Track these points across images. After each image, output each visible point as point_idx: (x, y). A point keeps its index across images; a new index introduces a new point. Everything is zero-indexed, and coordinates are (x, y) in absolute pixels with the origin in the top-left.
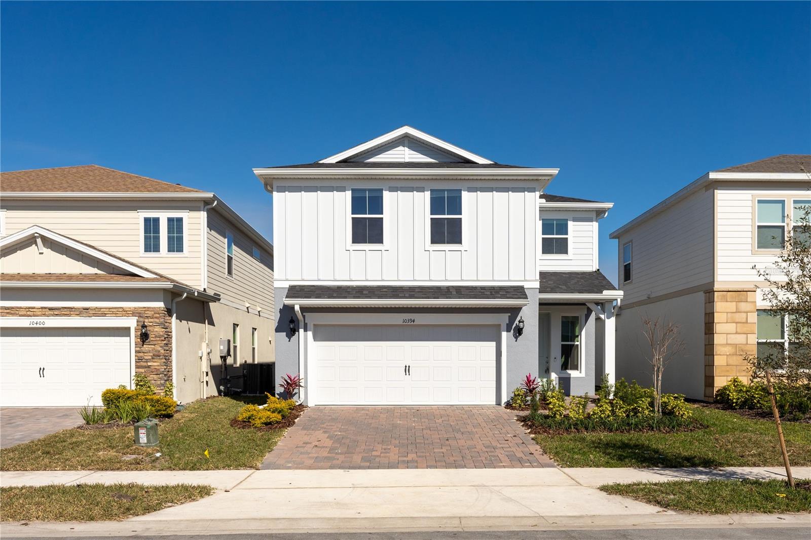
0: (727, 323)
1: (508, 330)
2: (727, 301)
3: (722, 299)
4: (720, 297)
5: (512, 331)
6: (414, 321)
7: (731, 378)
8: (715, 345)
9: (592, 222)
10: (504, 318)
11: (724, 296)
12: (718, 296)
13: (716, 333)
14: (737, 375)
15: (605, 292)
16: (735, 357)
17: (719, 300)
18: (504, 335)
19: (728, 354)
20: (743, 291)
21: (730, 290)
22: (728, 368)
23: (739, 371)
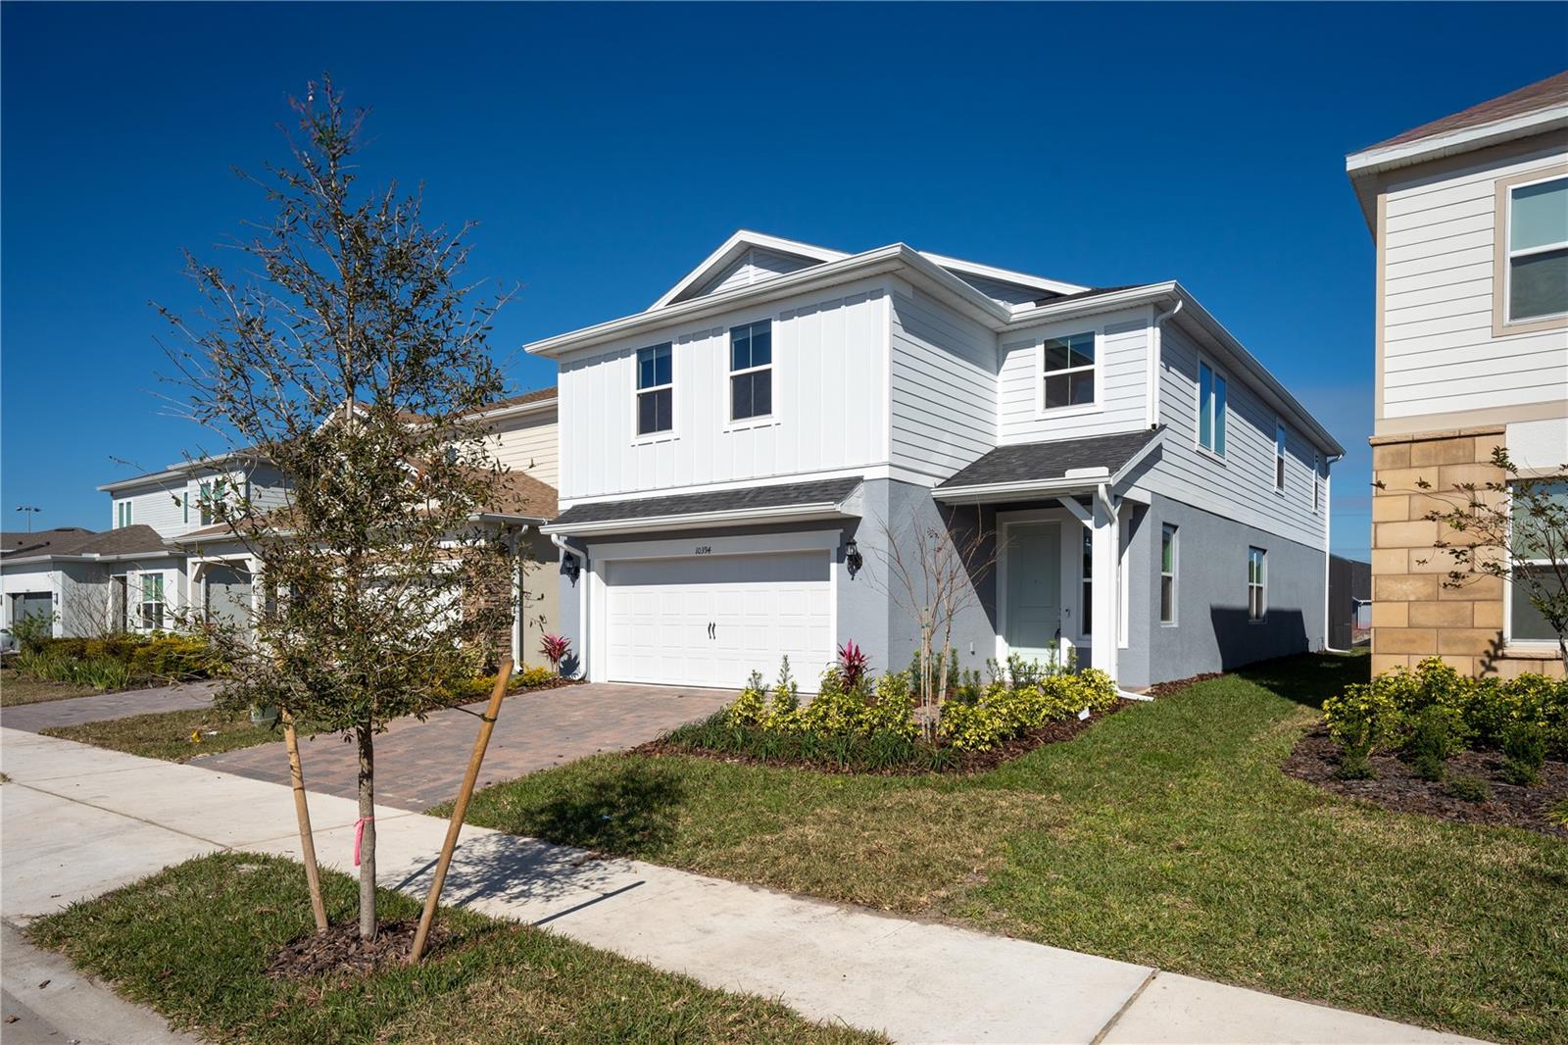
0: (1409, 520)
1: (840, 561)
2: (1410, 467)
3: (1394, 462)
4: (1389, 459)
5: (846, 561)
6: (709, 550)
7: (1421, 658)
8: (1373, 578)
9: (1145, 328)
10: (832, 539)
11: (1400, 454)
12: (1383, 457)
13: (1376, 548)
14: (1441, 652)
15: (1070, 473)
16: (1433, 608)
17: (1388, 466)
18: (834, 566)
19: (1412, 598)
20: (1460, 437)
21: (1416, 438)
22: (1413, 634)
23: (1447, 643)
